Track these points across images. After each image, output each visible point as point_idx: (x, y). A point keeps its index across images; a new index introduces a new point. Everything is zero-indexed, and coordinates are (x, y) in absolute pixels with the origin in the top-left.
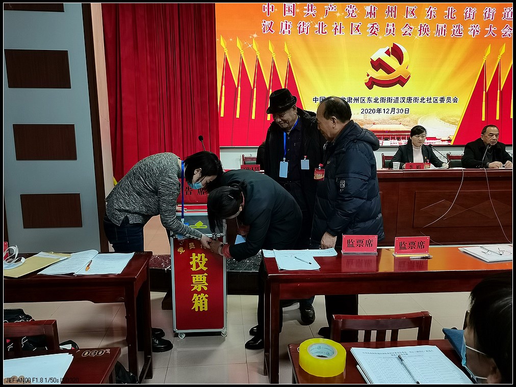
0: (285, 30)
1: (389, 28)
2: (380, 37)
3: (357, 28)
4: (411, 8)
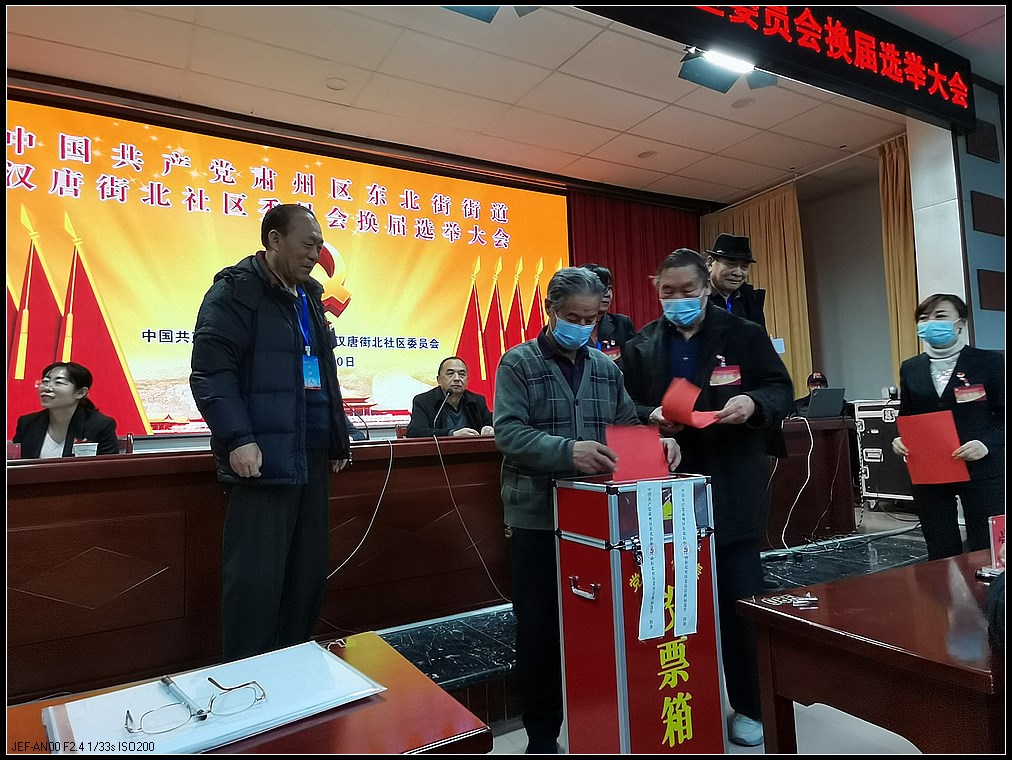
0: (65, 188)
3: (237, 205)
4: (340, 182)
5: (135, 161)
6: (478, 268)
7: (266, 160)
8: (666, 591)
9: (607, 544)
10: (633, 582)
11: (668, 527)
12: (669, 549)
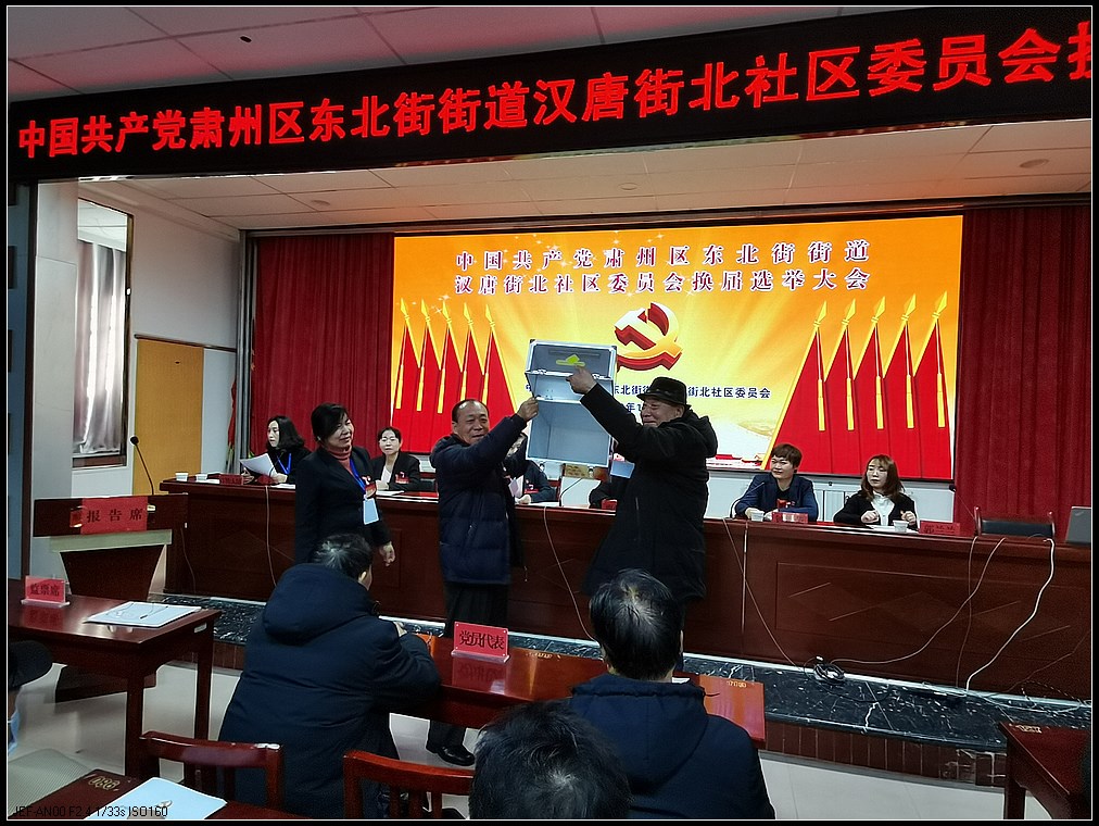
0: (487, 289)
1: (643, 281)
2: (630, 294)
3: (593, 283)
4: (677, 250)
5: (527, 262)
6: (823, 313)
7: (616, 242)
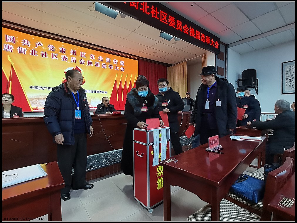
1: (73, 59)
2: (69, 62)
3: (55, 56)
4: (83, 53)
5: (28, 44)
6: (117, 76)
7: (63, 46)
8: (159, 154)
9: (146, 144)
10: (152, 153)
11: (160, 139)
12: (160, 145)
